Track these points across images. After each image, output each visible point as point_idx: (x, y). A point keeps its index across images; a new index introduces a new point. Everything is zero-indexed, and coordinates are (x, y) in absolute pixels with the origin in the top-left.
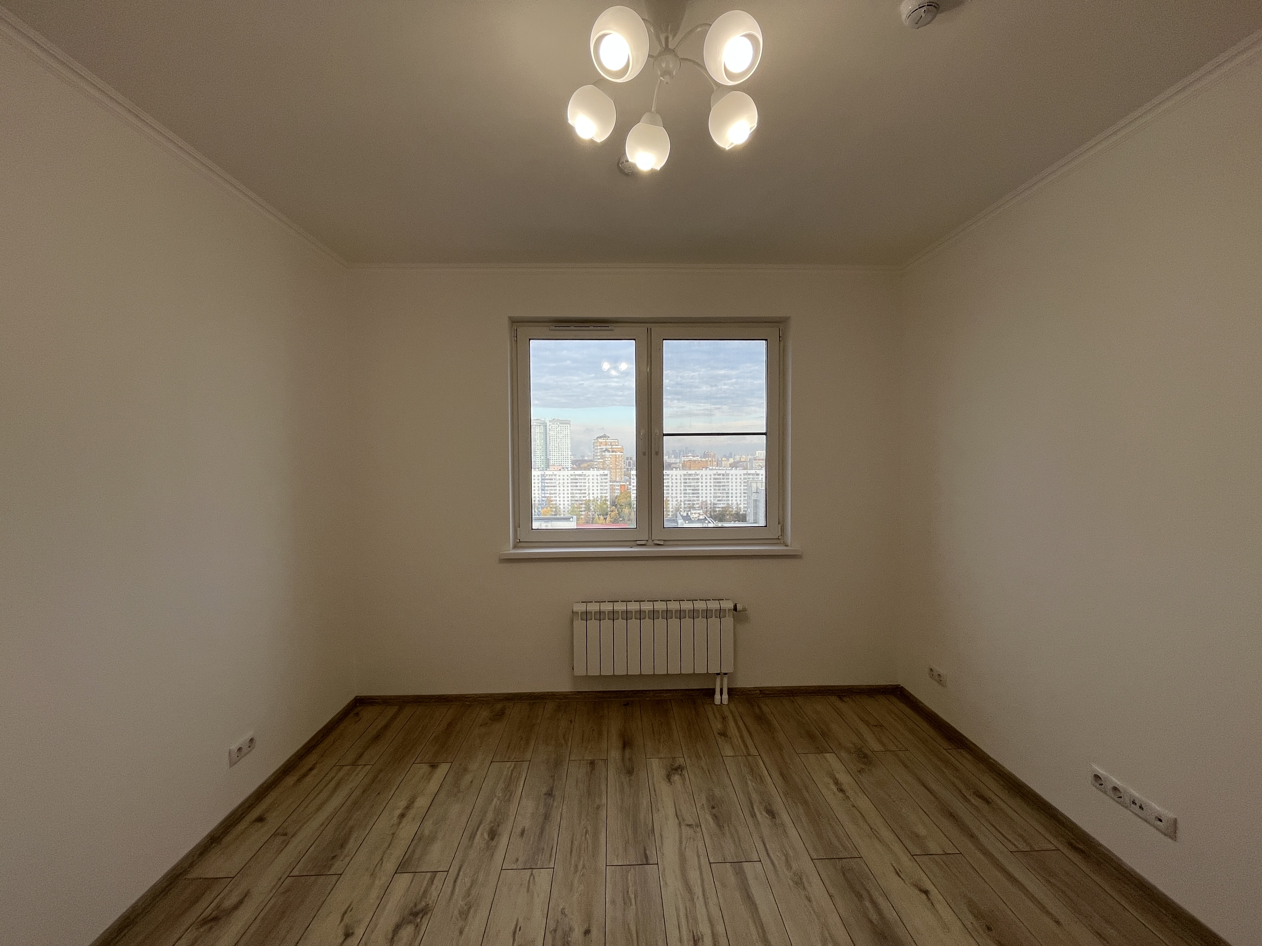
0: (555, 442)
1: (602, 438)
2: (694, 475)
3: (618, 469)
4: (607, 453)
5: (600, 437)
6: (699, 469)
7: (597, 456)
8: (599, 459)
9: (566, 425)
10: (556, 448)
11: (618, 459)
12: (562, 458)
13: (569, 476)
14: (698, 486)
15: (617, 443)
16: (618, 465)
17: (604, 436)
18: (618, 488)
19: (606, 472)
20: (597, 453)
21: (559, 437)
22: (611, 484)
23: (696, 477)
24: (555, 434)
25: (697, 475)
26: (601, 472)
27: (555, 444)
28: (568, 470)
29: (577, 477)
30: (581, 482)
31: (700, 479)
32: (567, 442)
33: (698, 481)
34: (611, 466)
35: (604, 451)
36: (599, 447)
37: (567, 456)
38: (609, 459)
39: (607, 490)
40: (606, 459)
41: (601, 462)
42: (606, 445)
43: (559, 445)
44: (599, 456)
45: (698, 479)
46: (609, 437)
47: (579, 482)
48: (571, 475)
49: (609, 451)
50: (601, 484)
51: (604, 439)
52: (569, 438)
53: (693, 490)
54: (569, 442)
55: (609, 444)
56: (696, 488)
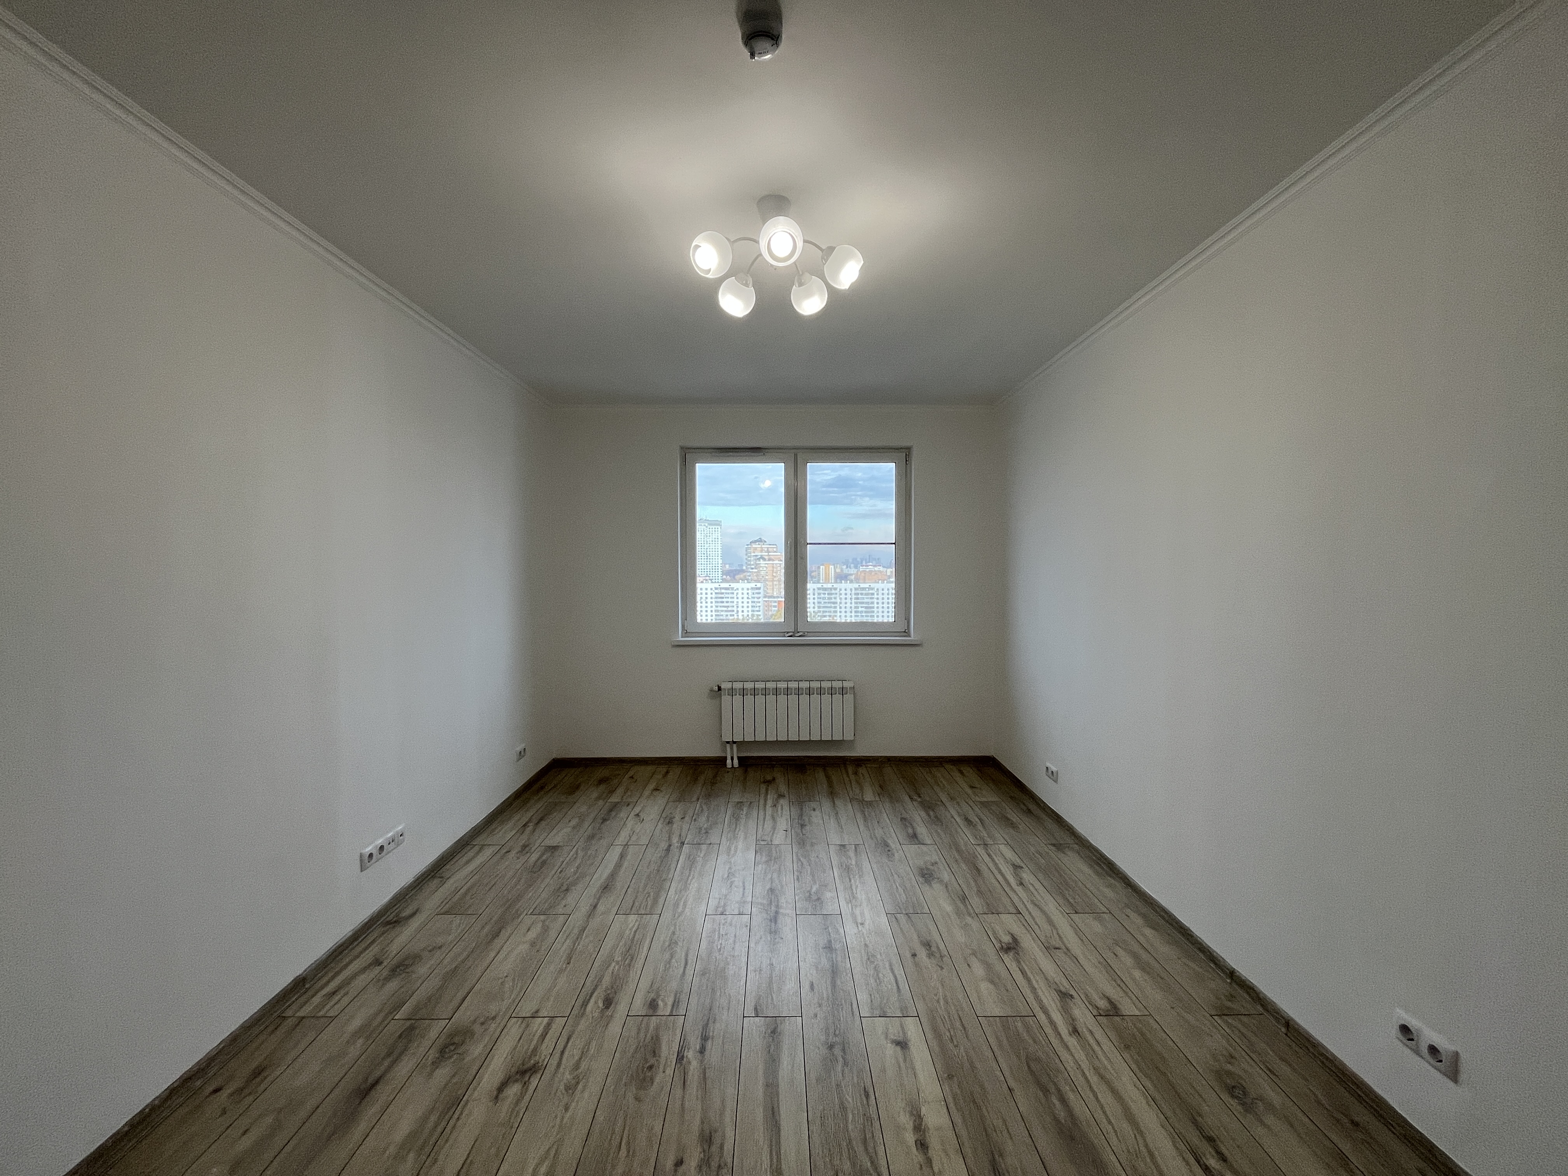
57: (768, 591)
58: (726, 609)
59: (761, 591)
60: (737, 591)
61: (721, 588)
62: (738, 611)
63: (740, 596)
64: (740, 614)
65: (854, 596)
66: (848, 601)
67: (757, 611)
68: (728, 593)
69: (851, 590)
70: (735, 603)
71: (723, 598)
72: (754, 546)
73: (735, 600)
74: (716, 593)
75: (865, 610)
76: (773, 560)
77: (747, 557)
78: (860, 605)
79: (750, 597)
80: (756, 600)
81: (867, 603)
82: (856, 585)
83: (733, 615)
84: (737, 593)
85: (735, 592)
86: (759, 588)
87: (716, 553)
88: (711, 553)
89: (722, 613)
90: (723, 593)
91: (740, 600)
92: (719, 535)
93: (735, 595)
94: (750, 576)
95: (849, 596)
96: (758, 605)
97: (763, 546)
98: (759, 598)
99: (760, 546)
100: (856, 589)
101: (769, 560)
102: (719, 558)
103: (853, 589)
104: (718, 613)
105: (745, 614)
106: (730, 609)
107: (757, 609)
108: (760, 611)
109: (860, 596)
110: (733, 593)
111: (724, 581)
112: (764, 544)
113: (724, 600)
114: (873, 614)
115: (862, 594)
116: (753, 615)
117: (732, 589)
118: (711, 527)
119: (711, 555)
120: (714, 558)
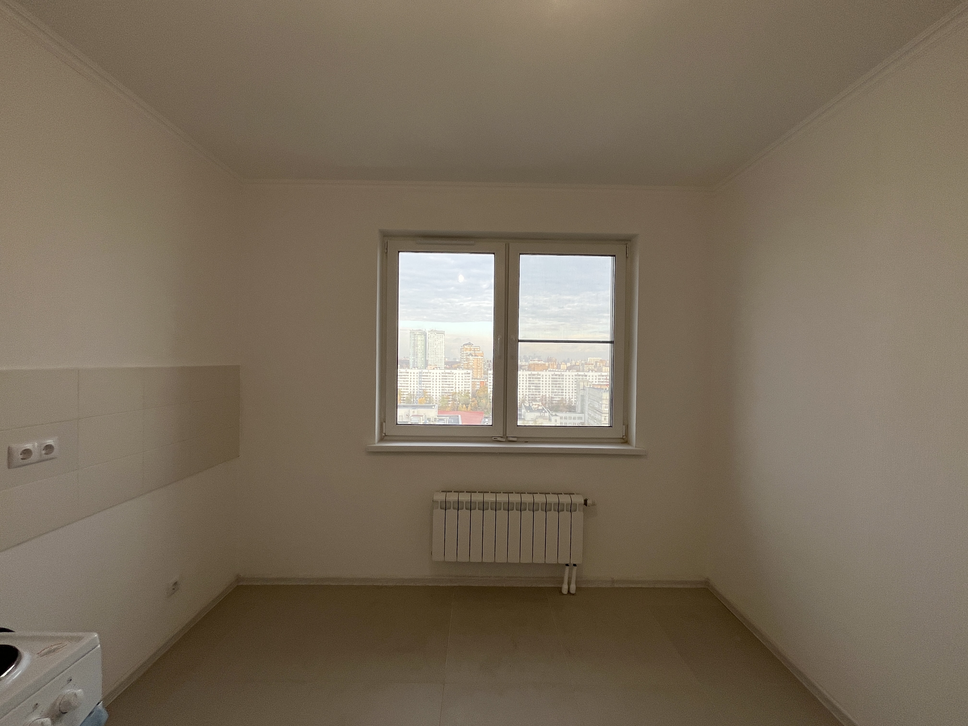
0: (433, 348)
1: (468, 345)
2: (536, 375)
3: (479, 369)
4: (470, 357)
5: (466, 344)
6: (541, 371)
7: (463, 359)
8: (464, 361)
9: (442, 335)
10: (433, 352)
11: (478, 362)
12: (438, 360)
13: (441, 373)
14: (539, 384)
15: (479, 349)
16: (479, 366)
17: (469, 344)
18: (479, 383)
19: (469, 371)
20: (463, 356)
21: (436, 344)
22: (473, 380)
23: (539, 377)
24: (433, 341)
25: (539, 375)
26: (465, 371)
27: (433, 349)
28: (440, 369)
29: (447, 375)
30: (450, 379)
31: (541, 378)
32: (441, 348)
33: (540, 380)
34: (473, 367)
35: (468, 355)
36: (465, 352)
37: (441, 359)
38: (472, 361)
39: (469, 385)
40: (470, 361)
41: (466, 363)
42: (470, 350)
43: (435, 350)
44: (465, 359)
45: (540, 378)
46: (473, 345)
47: (448, 379)
48: (442, 373)
49: (472, 355)
50: (465, 381)
51: (469, 346)
52: (443, 344)
53: (535, 386)
54: (443, 348)
55: (473, 349)
56: (538, 385)
57: (474, 376)
58: (448, 386)
59: (471, 375)
60: (455, 375)
61: (445, 373)
62: (456, 388)
63: (457, 378)
64: (457, 389)
65: (528, 379)
66: (525, 382)
67: (468, 387)
68: (450, 376)
69: (526, 375)
70: (454, 382)
71: (446, 379)
72: (465, 347)
73: (454, 380)
74: (442, 376)
75: (535, 388)
76: (478, 356)
77: (461, 354)
78: (532, 385)
79: (463, 379)
80: (467, 381)
81: (537, 384)
82: (530, 373)
83: (453, 390)
84: (456, 376)
85: (454, 376)
86: (469, 374)
87: (441, 351)
88: (438, 351)
89: (446, 389)
90: (447, 376)
91: (457, 381)
92: (443, 340)
93: (454, 378)
94: (463, 365)
95: (525, 379)
96: (468, 383)
97: (471, 347)
98: (469, 379)
99: (469, 347)
100: (529, 375)
101: (475, 356)
102: (443, 354)
103: (528, 375)
104: (444, 389)
105: (460, 389)
106: (451, 386)
107: (468, 386)
108: (469, 388)
109: (531, 379)
110: (453, 376)
111: (446, 368)
112: (471, 346)
113: (447, 380)
114: (540, 391)
115: (533, 378)
116: (465, 390)
117: (453, 373)
118: (438, 335)
119: (438, 352)
120: (440, 354)
